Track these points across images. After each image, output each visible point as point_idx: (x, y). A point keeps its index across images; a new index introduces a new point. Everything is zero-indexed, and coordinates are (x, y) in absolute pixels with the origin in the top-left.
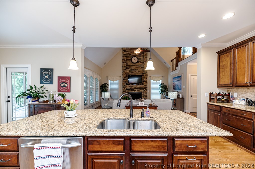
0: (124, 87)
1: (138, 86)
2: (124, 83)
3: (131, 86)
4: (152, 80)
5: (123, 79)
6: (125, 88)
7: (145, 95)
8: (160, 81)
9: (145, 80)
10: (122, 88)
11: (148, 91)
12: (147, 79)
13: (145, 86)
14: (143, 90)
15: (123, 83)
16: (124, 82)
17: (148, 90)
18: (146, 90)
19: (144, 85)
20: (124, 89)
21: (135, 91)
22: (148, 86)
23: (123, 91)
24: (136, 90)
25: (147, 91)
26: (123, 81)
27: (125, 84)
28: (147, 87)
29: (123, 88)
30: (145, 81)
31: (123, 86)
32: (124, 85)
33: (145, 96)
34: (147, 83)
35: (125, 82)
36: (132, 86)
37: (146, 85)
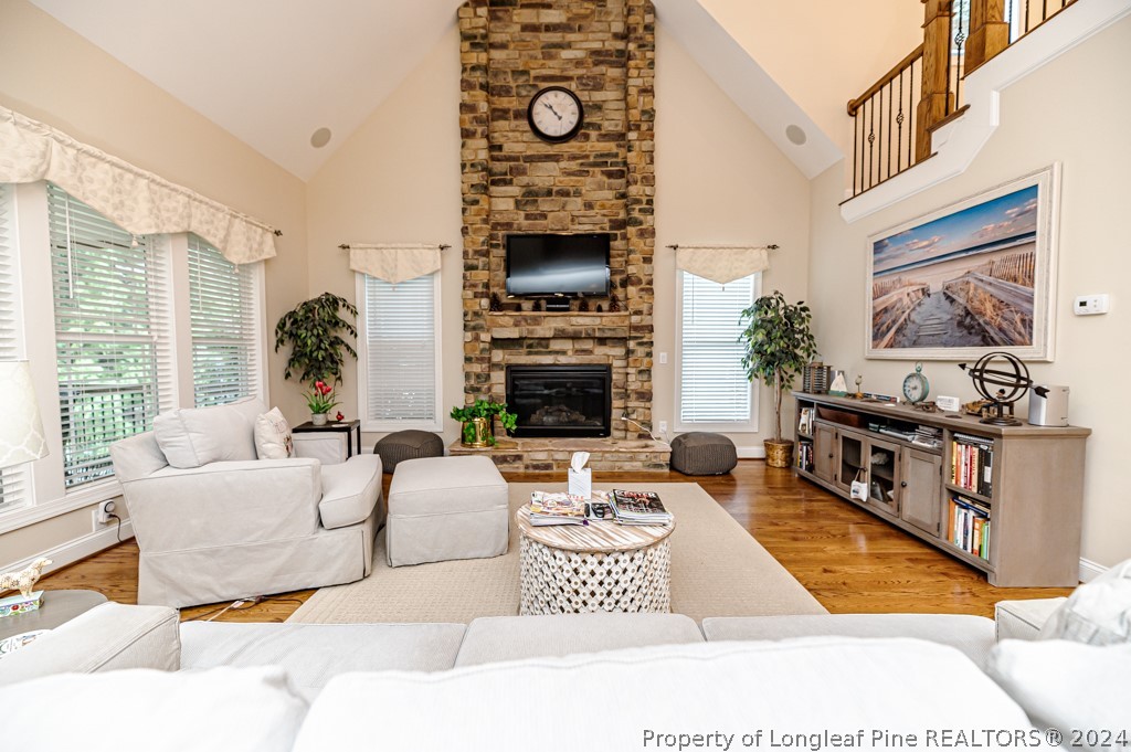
0: (474, 328)
1: (581, 320)
2: (476, 295)
3: (525, 318)
4: (687, 275)
5: (468, 268)
6: (485, 337)
7: (634, 384)
8: (752, 277)
9: (631, 270)
10: (459, 337)
11: (660, 357)
12: (648, 260)
13: (635, 319)
14: (620, 351)
15: (470, 293)
16: (474, 286)
17: (654, 350)
18: (641, 351)
19: (632, 308)
20: (477, 338)
21: (562, 360)
22: (658, 321)
23: (468, 360)
24: (564, 353)
25: (649, 354)
26: (464, 277)
27: (485, 302)
28: (651, 329)
29: (469, 336)
30: (639, 281)
31: (465, 315)
32: (476, 314)
33: (633, 396)
34: (651, 291)
35: (480, 289)
36: (536, 321)
37: (645, 308)
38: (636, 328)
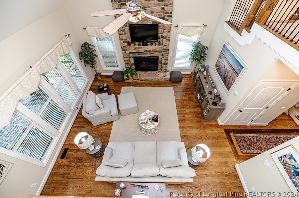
0: (124, 50)
1: (151, 48)
2: (123, 42)
3: (137, 48)
4: (180, 35)
5: (120, 34)
6: (127, 52)
7: (163, 61)
8: (197, 35)
9: (164, 34)
10: (121, 53)
11: (171, 54)
12: (169, 31)
13: (165, 47)
14: (161, 54)
15: (122, 42)
16: (122, 39)
17: (169, 54)
18: (166, 55)
19: (164, 45)
20: (125, 53)
21: (147, 56)
22: (171, 48)
23: (124, 57)
24: (147, 54)
25: (168, 55)
26: (119, 37)
27: (126, 44)
28: (168, 50)
29: (124, 52)
30: (166, 37)
31: (122, 47)
32: (124, 47)
33: (163, 64)
34: (169, 40)
35: (124, 41)
36: (140, 48)
37: (167, 44)
38: (165, 50)
